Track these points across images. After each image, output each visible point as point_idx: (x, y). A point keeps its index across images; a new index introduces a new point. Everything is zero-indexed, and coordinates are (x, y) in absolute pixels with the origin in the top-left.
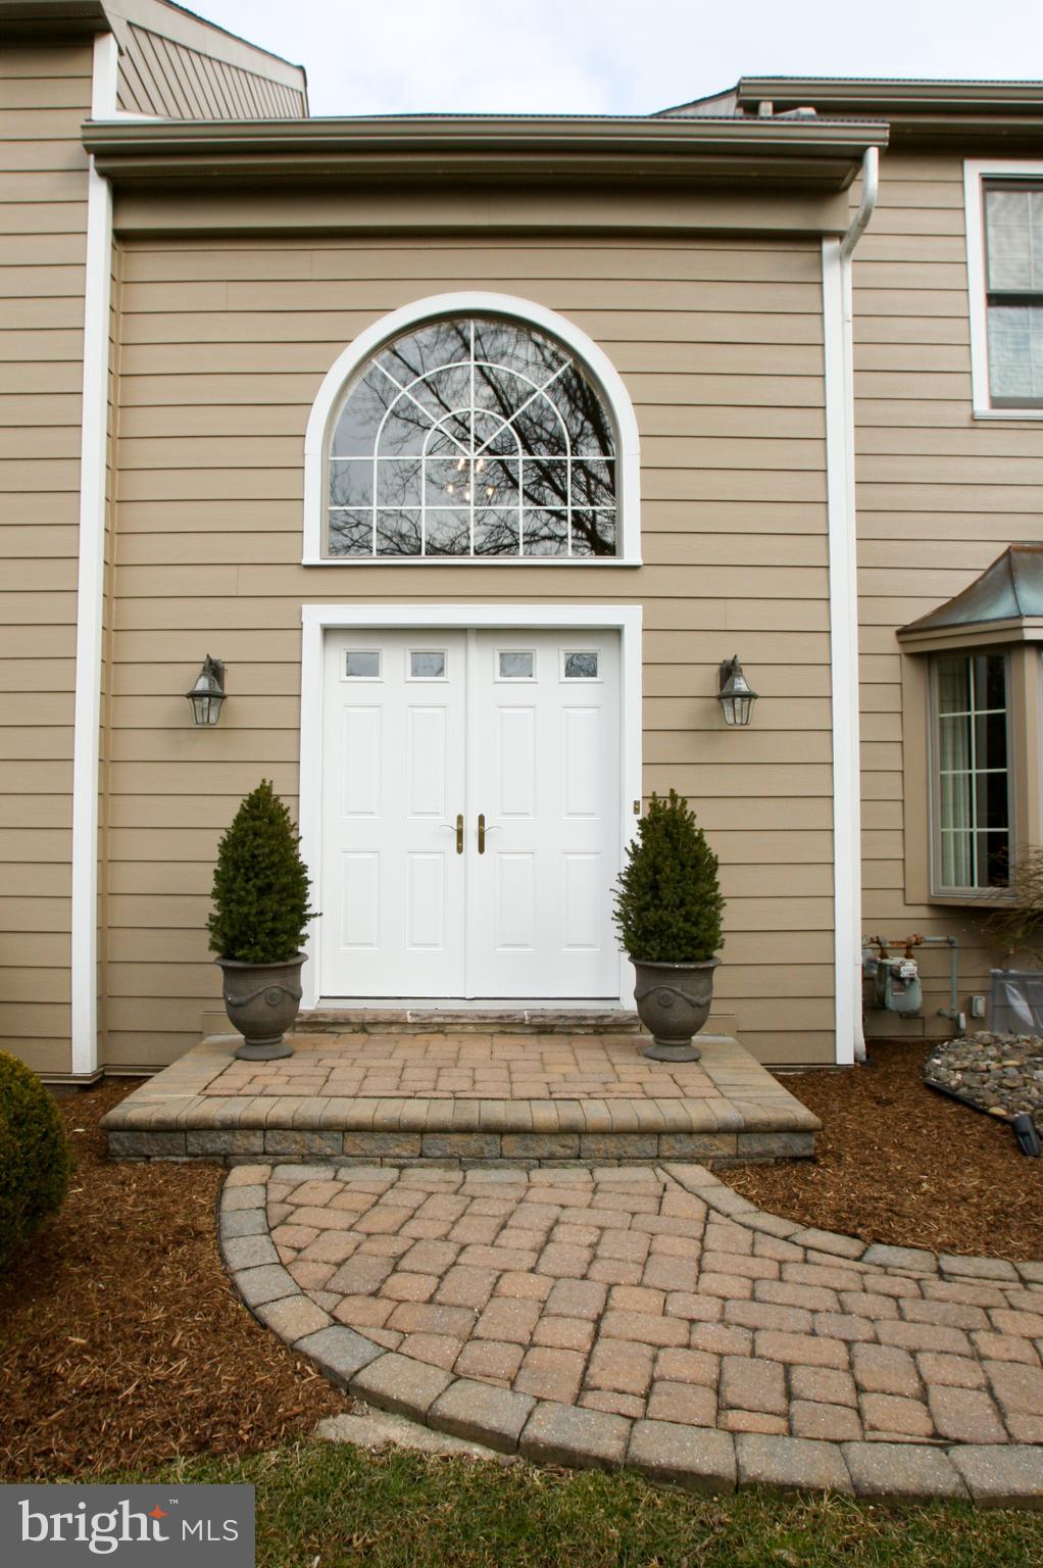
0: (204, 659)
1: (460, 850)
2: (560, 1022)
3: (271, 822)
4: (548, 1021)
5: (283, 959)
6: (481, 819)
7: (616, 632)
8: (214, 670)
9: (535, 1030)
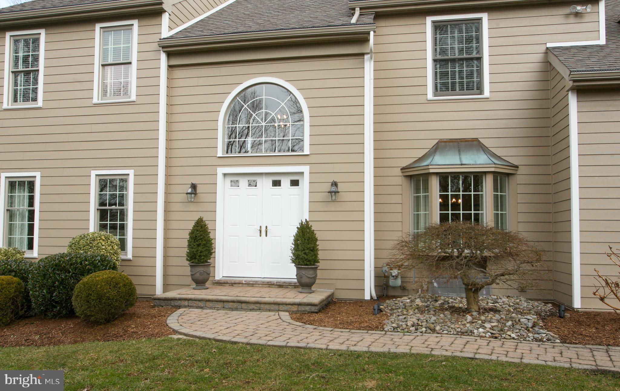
0: (191, 183)
1: (260, 236)
2: (284, 284)
3: (202, 228)
4: (281, 284)
5: (203, 263)
6: (266, 227)
7: (302, 173)
8: (194, 186)
9: (278, 287)
